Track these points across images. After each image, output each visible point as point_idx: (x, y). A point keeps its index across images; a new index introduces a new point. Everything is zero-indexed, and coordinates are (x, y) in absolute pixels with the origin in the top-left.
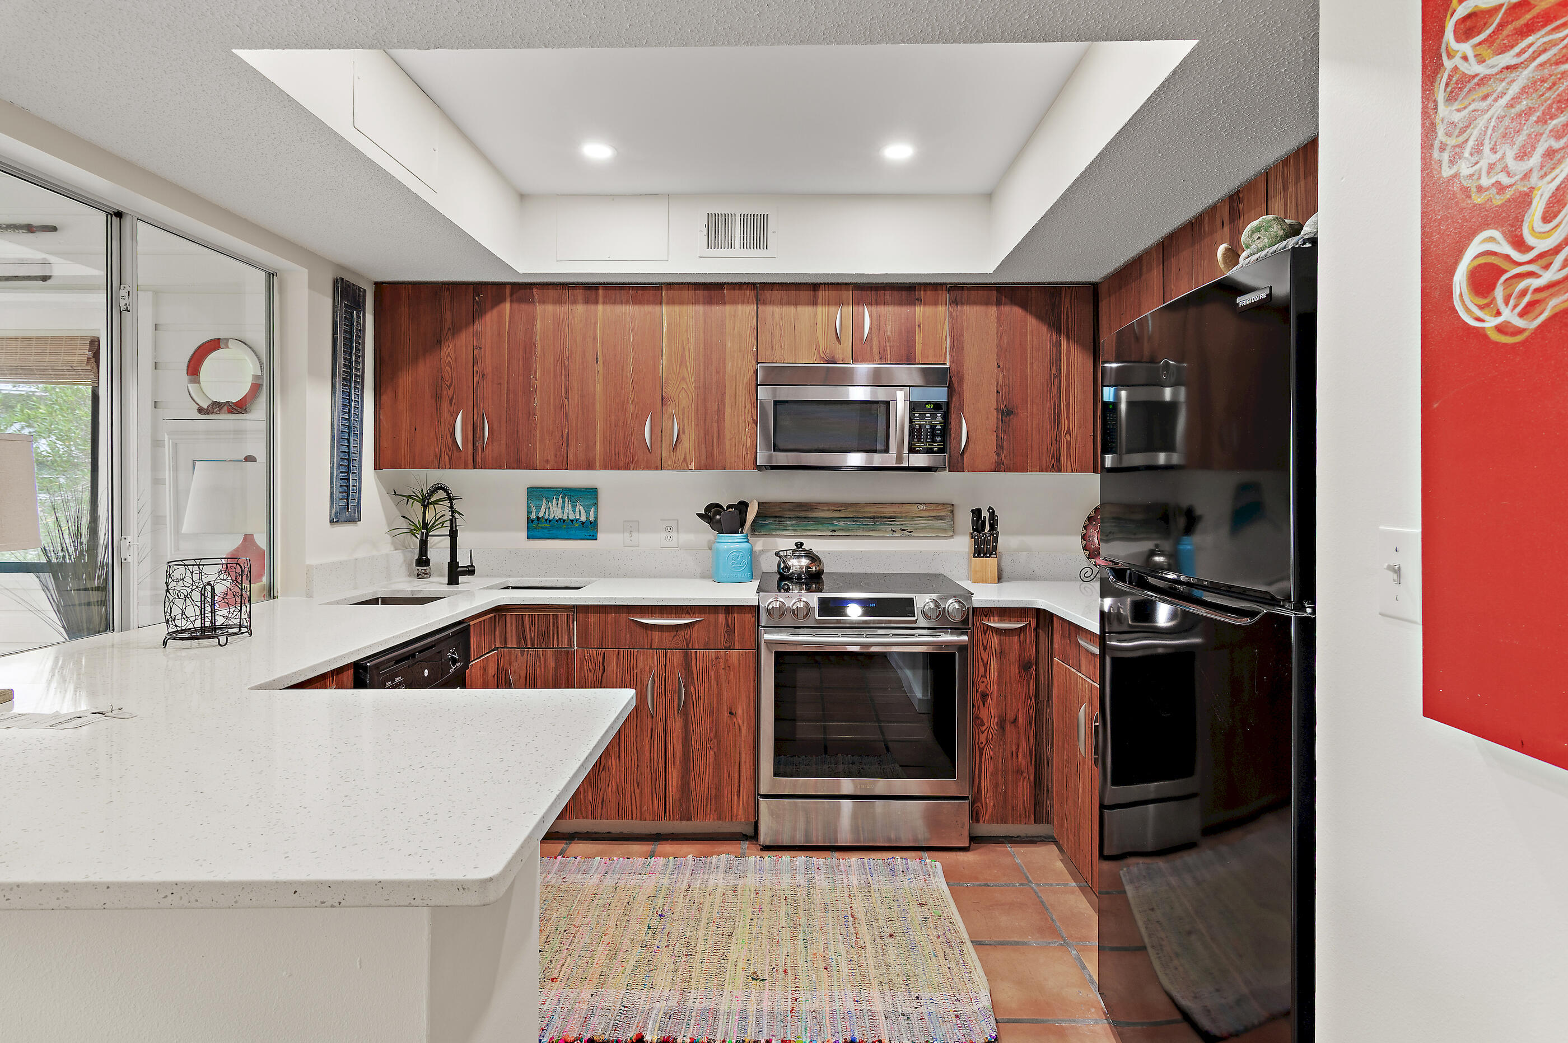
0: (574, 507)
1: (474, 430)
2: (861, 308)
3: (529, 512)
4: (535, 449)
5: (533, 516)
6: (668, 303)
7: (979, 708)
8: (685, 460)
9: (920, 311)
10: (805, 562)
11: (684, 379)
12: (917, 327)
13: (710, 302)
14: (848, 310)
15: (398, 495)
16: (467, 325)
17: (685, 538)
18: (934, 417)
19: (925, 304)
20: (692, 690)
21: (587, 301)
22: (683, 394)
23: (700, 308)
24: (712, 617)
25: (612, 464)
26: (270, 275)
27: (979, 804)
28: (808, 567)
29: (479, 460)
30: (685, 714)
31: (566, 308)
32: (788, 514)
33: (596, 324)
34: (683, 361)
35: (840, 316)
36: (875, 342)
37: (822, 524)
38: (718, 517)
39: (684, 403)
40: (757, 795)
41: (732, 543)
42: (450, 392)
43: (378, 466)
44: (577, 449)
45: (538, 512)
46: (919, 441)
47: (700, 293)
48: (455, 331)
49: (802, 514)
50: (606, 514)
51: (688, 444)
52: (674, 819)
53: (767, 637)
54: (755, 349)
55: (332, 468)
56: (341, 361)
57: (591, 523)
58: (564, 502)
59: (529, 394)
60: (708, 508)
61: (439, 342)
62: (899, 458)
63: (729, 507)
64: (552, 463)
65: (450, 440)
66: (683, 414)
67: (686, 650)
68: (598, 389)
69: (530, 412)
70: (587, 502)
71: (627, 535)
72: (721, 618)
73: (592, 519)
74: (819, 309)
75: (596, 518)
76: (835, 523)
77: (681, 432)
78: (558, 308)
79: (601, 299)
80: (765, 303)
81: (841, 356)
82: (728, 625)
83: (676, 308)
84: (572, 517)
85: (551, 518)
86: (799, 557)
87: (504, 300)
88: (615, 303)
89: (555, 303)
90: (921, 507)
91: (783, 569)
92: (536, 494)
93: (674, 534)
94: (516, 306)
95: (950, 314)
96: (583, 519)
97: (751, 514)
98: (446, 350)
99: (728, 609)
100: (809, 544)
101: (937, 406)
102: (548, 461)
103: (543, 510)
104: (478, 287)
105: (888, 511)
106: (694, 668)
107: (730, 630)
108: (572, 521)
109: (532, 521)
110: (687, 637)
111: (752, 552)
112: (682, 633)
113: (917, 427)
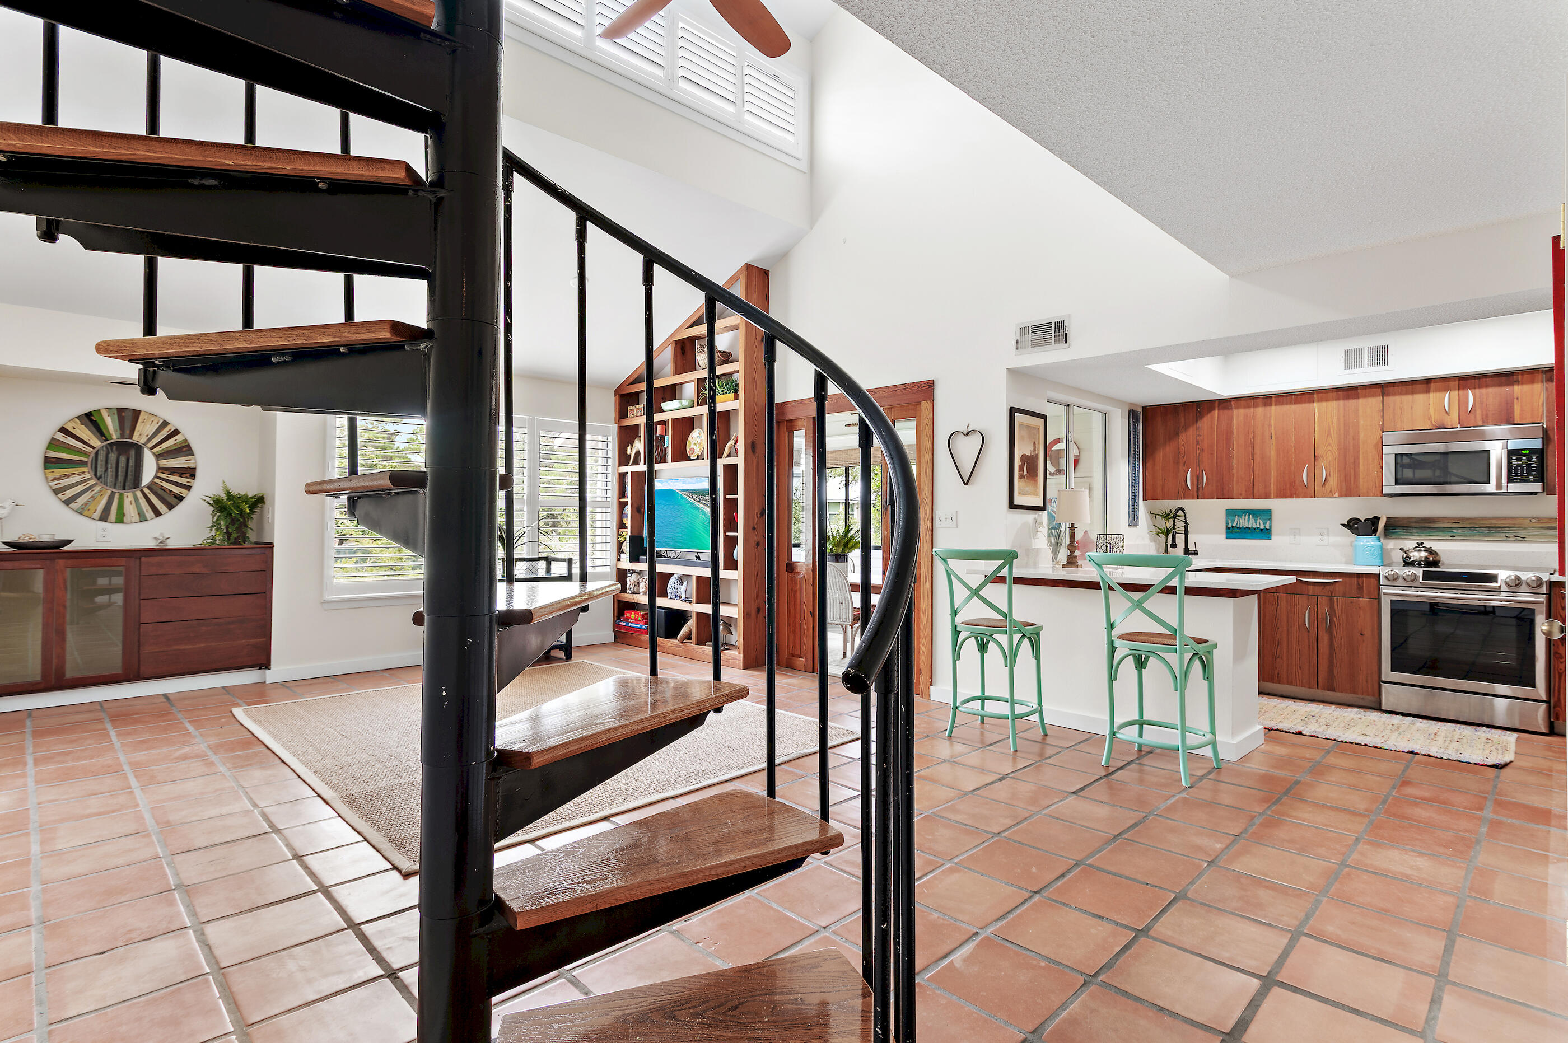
0: (1256, 520)
1: (1198, 479)
2: (1465, 392)
3: (1227, 523)
4: (1233, 488)
5: (1230, 526)
6: (1318, 401)
7: (1558, 647)
8: (1331, 491)
9: (1517, 389)
10: (1424, 554)
11: (1329, 444)
12: (1515, 400)
13: (1347, 398)
14: (1455, 393)
15: (1153, 514)
16: (1193, 424)
17: (1332, 539)
18: (1529, 459)
19: (1522, 384)
20: (1335, 619)
21: (1265, 405)
22: (1329, 453)
23: (1341, 402)
24: (1348, 580)
25: (1282, 494)
26: (1105, 414)
27: (1558, 709)
28: (1426, 558)
29: (1200, 494)
30: (1330, 630)
31: (1252, 410)
32: (1414, 525)
33: (1270, 417)
34: (1329, 434)
35: (1448, 399)
36: (1478, 412)
37: (1443, 531)
38: (1356, 526)
39: (1330, 458)
40: (1380, 681)
41: (1368, 542)
42: (1184, 460)
43: (1145, 499)
44: (1259, 488)
45: (1232, 524)
46: (1516, 474)
47: (1341, 393)
48: (1186, 428)
49: (1427, 525)
50: (1277, 525)
51: (1333, 482)
52: (1324, 689)
53: (1384, 591)
54: (1381, 423)
55: (1129, 500)
56: (1132, 449)
57: (1267, 530)
58: (1249, 517)
59: (1229, 458)
60: (1349, 521)
61: (1178, 434)
62: (1499, 485)
63: (1365, 520)
64: (1243, 495)
65: (1184, 484)
66: (1329, 465)
67: (1331, 598)
68: (1272, 452)
69: (1230, 468)
70: (1264, 518)
71: (1292, 537)
72: (1355, 580)
73: (1268, 527)
74: (1431, 395)
75: (1270, 527)
76: (1454, 531)
77: (1328, 475)
78: (1247, 410)
79: (1273, 403)
80: (1388, 395)
81: (1449, 423)
82: (1359, 584)
83: (1324, 404)
84: (1254, 526)
85: (1241, 527)
86: (1420, 550)
87: (1214, 409)
88: (1282, 404)
89: (1245, 407)
90: (1534, 521)
91: (1405, 558)
92: (1231, 513)
93: (1325, 538)
94: (1221, 412)
95: (1547, 388)
96: (1262, 527)
97: (1381, 525)
98: (1182, 438)
99: (1359, 575)
100: (1427, 544)
101: (1533, 451)
102: (1241, 494)
103: (1236, 522)
104: (1199, 404)
105: (1500, 523)
106: (1336, 607)
107: (1360, 588)
108: (1255, 529)
109: (1229, 528)
110: (1332, 590)
111: (1382, 548)
112: (1328, 588)
113: (1515, 466)
